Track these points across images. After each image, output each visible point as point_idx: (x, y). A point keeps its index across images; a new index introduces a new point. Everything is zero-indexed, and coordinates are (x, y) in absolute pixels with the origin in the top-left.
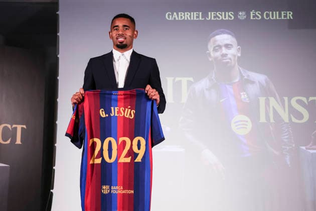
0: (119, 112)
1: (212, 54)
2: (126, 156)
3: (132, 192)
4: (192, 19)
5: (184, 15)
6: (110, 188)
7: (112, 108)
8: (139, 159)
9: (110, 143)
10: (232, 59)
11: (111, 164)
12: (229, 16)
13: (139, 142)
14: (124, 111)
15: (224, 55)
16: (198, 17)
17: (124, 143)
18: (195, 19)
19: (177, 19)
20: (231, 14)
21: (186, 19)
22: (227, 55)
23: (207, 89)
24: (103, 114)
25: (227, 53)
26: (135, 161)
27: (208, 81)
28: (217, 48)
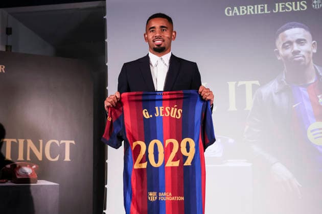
0: (164, 112)
1: (281, 52)
2: (174, 160)
3: (182, 198)
4: (256, 13)
5: (247, 9)
6: (158, 194)
7: (157, 108)
8: (188, 163)
9: (156, 146)
10: (306, 57)
11: (158, 168)
12: (301, 6)
13: (188, 143)
14: (170, 111)
15: (296, 53)
16: (263, 10)
17: (171, 145)
18: (259, 12)
19: (238, 14)
20: (303, 3)
21: (249, 13)
22: (300, 52)
23: (276, 94)
24: (146, 115)
25: (299, 50)
26: (185, 165)
27: (277, 84)
28: (287, 45)
